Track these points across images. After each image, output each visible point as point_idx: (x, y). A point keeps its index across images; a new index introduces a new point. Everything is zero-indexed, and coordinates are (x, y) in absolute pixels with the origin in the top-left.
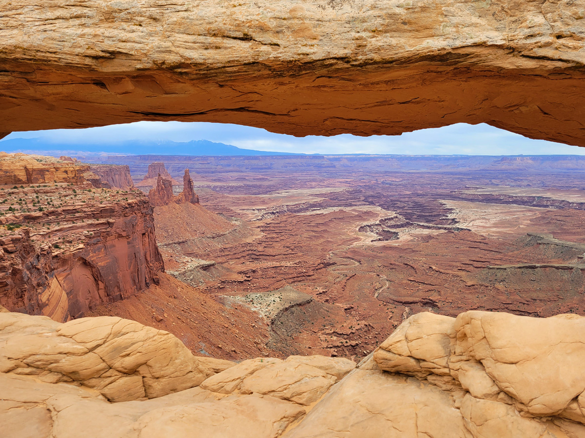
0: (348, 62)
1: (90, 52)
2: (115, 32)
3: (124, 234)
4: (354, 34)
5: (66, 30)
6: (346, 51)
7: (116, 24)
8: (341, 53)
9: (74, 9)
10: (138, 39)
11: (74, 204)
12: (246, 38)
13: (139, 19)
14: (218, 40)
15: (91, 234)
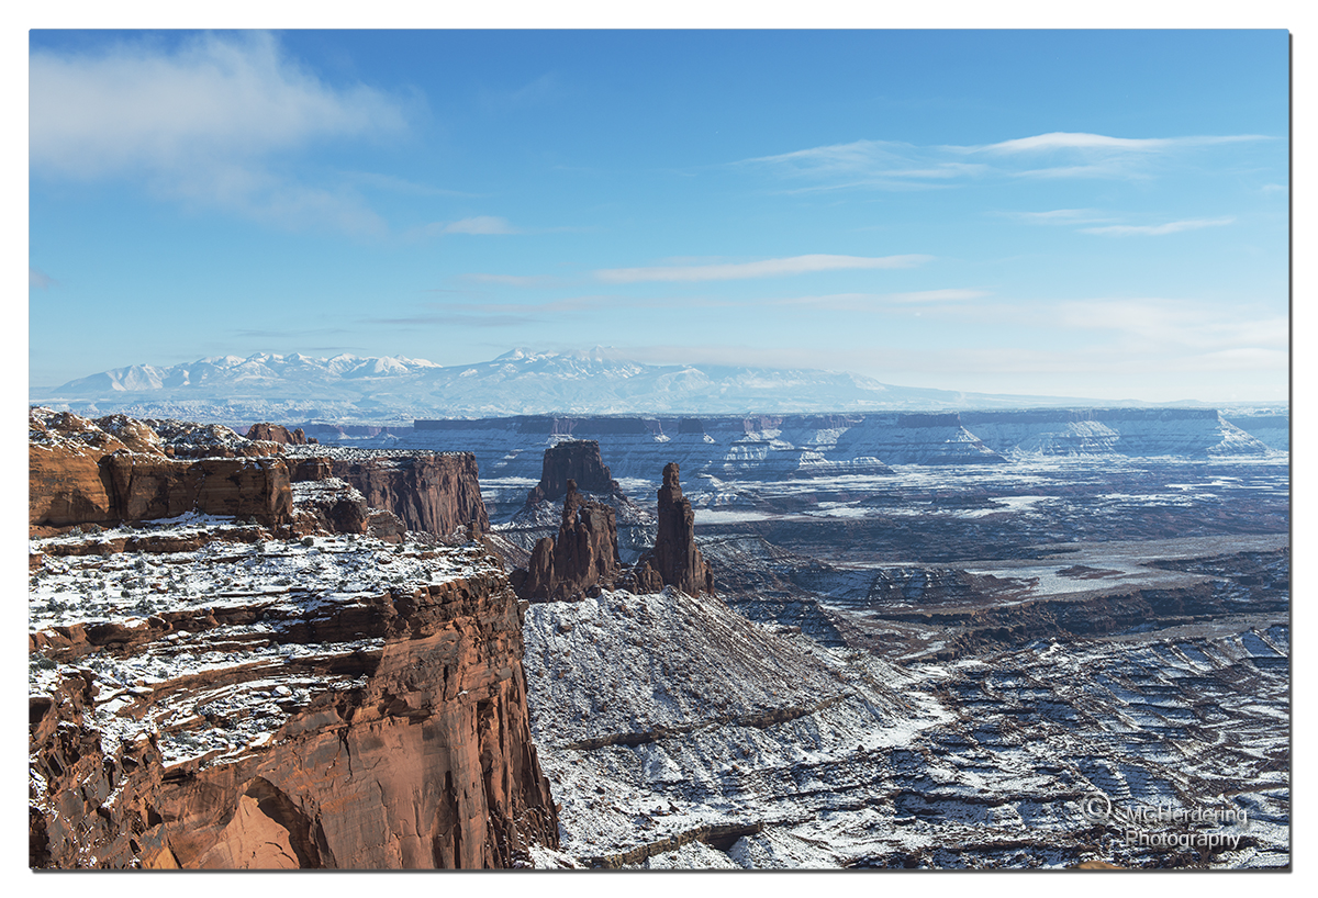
3: (413, 700)
11: (251, 587)
15: (301, 697)
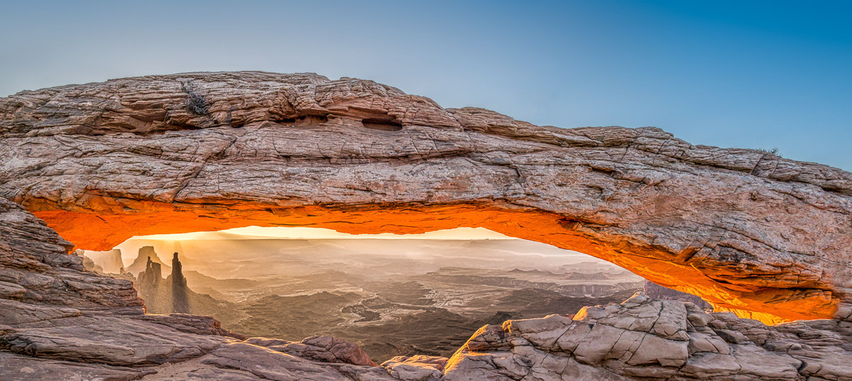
0: (423, 204)
1: (279, 196)
2: (293, 186)
4: (426, 190)
5: (265, 184)
6: (422, 198)
7: (291, 181)
8: (420, 199)
9: (266, 172)
10: (306, 190)
12: (368, 190)
13: (306, 178)
14: (352, 190)
